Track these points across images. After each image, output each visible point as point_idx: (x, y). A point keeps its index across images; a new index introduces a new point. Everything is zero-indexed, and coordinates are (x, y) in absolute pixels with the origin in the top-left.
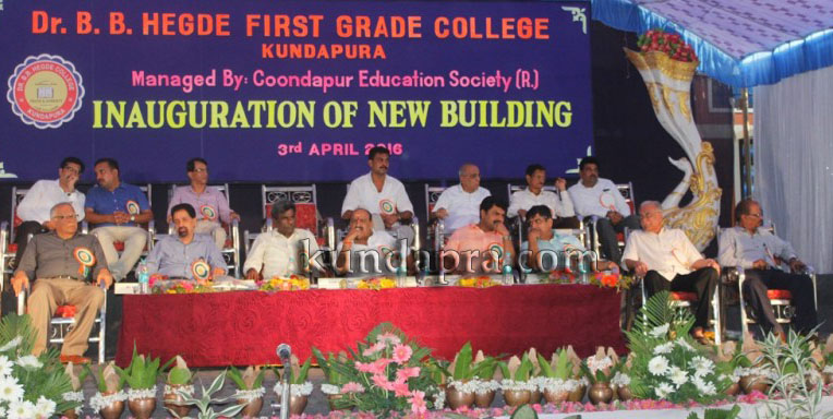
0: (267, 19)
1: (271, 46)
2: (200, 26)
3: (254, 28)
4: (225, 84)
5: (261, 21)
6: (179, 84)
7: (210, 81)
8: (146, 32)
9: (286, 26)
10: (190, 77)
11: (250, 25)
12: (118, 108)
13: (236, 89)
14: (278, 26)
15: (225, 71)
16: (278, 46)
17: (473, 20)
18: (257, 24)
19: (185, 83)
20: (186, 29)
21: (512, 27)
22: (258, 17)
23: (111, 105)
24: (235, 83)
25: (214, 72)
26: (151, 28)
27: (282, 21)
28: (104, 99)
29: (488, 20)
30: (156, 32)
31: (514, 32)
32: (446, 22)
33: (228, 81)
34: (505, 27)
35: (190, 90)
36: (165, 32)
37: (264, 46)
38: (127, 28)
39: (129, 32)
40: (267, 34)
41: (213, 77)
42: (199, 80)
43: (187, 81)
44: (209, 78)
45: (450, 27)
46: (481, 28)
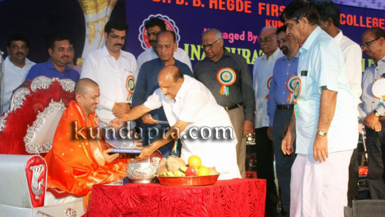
0: (268, 5)
1: (270, 21)
2: (237, 6)
3: (262, 10)
4: (249, 40)
5: (265, 7)
6: (227, 38)
7: (242, 37)
8: (211, 7)
9: (276, 10)
10: (232, 34)
11: (260, 8)
12: (197, 48)
13: (254, 43)
14: (273, 10)
15: (249, 32)
16: (273, 21)
17: (355, 16)
18: (264, 8)
19: (230, 38)
20: (231, 7)
21: (370, 22)
22: (264, 4)
23: (193, 46)
24: (253, 40)
25: (244, 32)
26: (213, 4)
27: (275, 8)
28: (190, 43)
29: (361, 17)
30: (216, 7)
31: (370, 24)
32: (344, 17)
33: (250, 38)
34: (368, 22)
35: (232, 42)
36: (221, 8)
37: (267, 20)
38: (202, 3)
39: (203, 6)
40: (268, 14)
41: (243, 35)
42: (237, 36)
43: (231, 36)
44: (241, 36)
45: (345, 19)
46: (358, 22)
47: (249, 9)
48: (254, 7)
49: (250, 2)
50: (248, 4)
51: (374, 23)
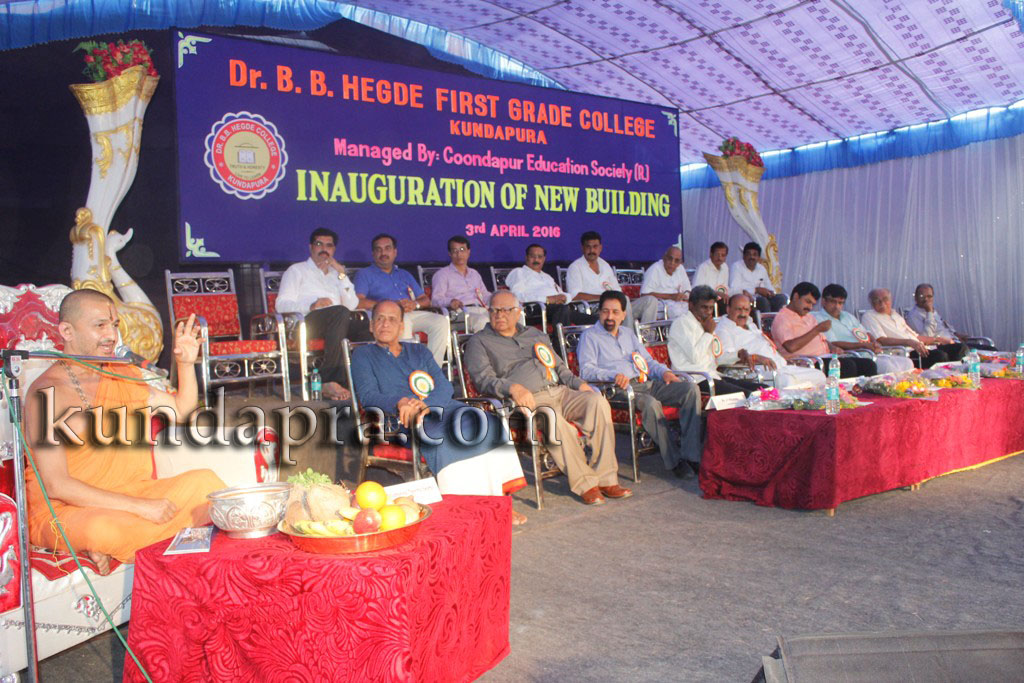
0: (453, 94)
1: (458, 122)
2: (396, 96)
3: (443, 102)
4: (420, 159)
5: (448, 96)
6: (378, 156)
7: (407, 155)
8: (346, 96)
9: (469, 103)
10: (389, 149)
11: (439, 100)
12: (321, 177)
13: (429, 165)
14: (462, 103)
15: (420, 145)
16: (463, 123)
17: (605, 114)
18: (446, 99)
19: (384, 156)
20: (384, 96)
21: (631, 125)
22: (446, 91)
23: (314, 174)
24: (428, 159)
25: (410, 145)
26: (351, 91)
27: (466, 99)
28: (308, 167)
29: (616, 117)
30: (356, 98)
31: (631, 129)
32: (588, 115)
33: (423, 156)
34: (627, 125)
35: (389, 163)
36: (365, 98)
37: (452, 122)
38: (328, 90)
39: (330, 94)
40: (454, 110)
41: (409, 150)
42: (397, 153)
43: (386, 153)
44: (405, 152)
45: (590, 120)
46: (611, 125)
47: (418, 100)
48: (428, 98)
49: (420, 88)
50: (417, 91)
51: (636, 127)
